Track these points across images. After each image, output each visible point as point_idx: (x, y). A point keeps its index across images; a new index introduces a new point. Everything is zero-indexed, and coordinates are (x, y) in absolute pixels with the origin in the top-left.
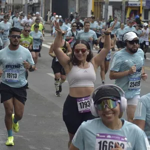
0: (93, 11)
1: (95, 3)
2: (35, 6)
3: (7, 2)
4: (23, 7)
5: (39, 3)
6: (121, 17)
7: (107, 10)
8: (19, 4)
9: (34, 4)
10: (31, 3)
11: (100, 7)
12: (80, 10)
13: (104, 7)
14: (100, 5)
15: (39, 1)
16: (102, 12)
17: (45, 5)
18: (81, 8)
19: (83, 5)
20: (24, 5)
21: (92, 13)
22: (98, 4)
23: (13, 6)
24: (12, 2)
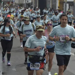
0: (59, 6)
1: (60, 2)
2: (30, 4)
3: (16, 2)
5: (32, 3)
6: (73, 9)
7: (66, 6)
8: (22, 4)
9: (29, 3)
10: (28, 3)
11: (63, 4)
12: (52, 6)
13: (64, 4)
14: (63, 3)
16: (64, 7)
17: (35, 4)
18: (53, 5)
19: (54, 3)
20: (24, 4)
21: (59, 7)
22: (62, 3)
23: (19, 5)
24: (18, 3)
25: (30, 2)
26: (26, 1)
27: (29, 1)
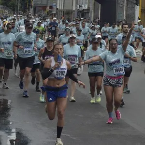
0: (140, 18)
1: (142, 10)
2: (85, 11)
3: (58, 7)
4: (73, 12)
5: (88, 9)
8: (69, 10)
9: (84, 9)
10: (81, 9)
12: (127, 16)
15: (88, 7)
19: (130, 12)
20: (74, 11)
23: (64, 12)
24: (63, 8)
25: (85, 7)
26: (78, 6)
27: (83, 6)
